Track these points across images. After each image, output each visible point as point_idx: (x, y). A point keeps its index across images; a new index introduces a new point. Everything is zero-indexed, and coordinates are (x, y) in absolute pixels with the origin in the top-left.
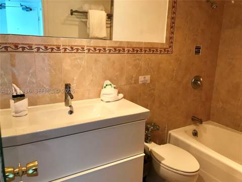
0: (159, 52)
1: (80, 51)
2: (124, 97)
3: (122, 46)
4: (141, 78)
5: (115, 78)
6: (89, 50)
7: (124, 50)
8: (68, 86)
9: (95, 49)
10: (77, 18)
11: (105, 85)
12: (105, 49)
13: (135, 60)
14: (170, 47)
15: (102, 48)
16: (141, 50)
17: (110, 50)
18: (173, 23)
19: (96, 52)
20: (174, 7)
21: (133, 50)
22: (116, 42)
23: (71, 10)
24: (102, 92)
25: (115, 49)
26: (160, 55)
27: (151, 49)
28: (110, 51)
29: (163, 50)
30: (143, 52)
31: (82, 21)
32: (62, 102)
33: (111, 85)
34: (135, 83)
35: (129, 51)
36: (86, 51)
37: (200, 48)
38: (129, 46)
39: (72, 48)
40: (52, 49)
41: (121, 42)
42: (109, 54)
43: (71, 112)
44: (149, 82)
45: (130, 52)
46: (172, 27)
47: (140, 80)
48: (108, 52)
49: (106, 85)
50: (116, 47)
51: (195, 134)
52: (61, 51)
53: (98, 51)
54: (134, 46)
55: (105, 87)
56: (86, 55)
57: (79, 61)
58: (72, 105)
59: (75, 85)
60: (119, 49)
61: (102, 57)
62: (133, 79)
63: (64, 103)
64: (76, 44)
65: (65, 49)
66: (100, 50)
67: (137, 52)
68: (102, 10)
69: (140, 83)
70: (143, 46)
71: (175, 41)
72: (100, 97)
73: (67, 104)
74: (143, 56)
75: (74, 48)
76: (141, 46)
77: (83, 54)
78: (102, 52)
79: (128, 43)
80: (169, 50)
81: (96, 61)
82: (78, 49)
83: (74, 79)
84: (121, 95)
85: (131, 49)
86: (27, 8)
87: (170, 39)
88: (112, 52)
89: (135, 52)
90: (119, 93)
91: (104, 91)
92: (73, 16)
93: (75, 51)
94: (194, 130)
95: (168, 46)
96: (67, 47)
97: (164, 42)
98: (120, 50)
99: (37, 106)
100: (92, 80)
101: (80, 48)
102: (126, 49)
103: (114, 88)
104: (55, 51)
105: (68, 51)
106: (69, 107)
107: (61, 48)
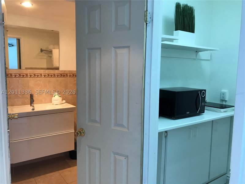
2: (66, 102)
3: (66, 73)
6: (45, 76)
8: (32, 96)
9: (48, 75)
10: (45, 54)
12: (54, 75)
13: (74, 81)
17: (58, 75)
19: (49, 77)
22: (62, 71)
23: (41, 49)
25: (61, 75)
28: (58, 76)
31: (49, 56)
32: (29, 105)
33: (58, 95)
35: (70, 75)
36: (43, 76)
38: (70, 73)
39: (35, 75)
40: (23, 76)
41: (65, 71)
42: (57, 78)
48: (56, 76)
50: (62, 74)
52: (29, 77)
53: (50, 76)
54: (74, 73)
55: (54, 96)
56: (43, 79)
57: (39, 81)
58: (34, 106)
61: (53, 79)
63: (30, 105)
64: (37, 73)
65: (31, 76)
66: (51, 76)
72: (51, 102)
75: (36, 75)
77: (42, 78)
79: (69, 71)
81: (49, 81)
82: (38, 76)
84: (64, 101)
85: (72, 75)
86: (10, 44)
88: (59, 76)
89: (75, 76)
90: (63, 100)
91: (53, 98)
92: (43, 53)
93: (37, 76)
96: (32, 75)
98: (64, 76)
99: (15, 107)
101: (39, 75)
102: (68, 75)
103: (60, 96)
104: (25, 77)
105: (32, 76)
106: (32, 107)
107: (28, 75)
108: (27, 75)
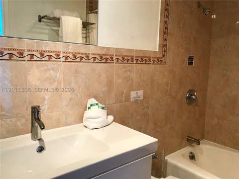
0: (152, 62)
1: (53, 59)
2: (115, 120)
3: (110, 53)
4: (133, 94)
5: (102, 95)
6: (67, 57)
7: (112, 58)
8: (35, 112)
9: (75, 56)
10: (47, 25)
11: (89, 105)
12: (88, 57)
13: (126, 71)
14: (164, 56)
15: (84, 56)
16: (132, 59)
17: (95, 58)
18: (166, 28)
20: (166, 10)
21: (123, 59)
22: (103, 48)
23: (39, 16)
24: (85, 115)
25: (101, 58)
26: (153, 66)
27: (143, 58)
28: (94, 60)
29: (156, 60)
30: (135, 62)
32: (27, 133)
33: (97, 104)
34: (126, 101)
35: (118, 59)
36: (63, 59)
37: (193, 59)
38: (118, 54)
39: (42, 55)
40: (11, 55)
41: (108, 49)
42: (94, 64)
43: (41, 149)
44: (142, 98)
45: (120, 61)
46: (165, 32)
47: (131, 96)
48: (92, 60)
49: (91, 105)
50: (103, 55)
51: (192, 157)
52: (26, 59)
53: (78, 60)
54: (125, 54)
55: (89, 108)
56: (62, 65)
57: (52, 72)
58: (43, 138)
59: (46, 107)
60: (105, 58)
61: (84, 67)
62: (124, 95)
63: (30, 135)
64: (47, 49)
65: (32, 56)
66: (81, 58)
67: (128, 61)
68: (77, 17)
69: (132, 100)
70: (134, 54)
71: (168, 50)
72: (82, 122)
73: (35, 136)
74: (135, 67)
75: (46, 54)
76: (132, 54)
77: (59, 63)
78: (84, 60)
79: (117, 49)
80: (163, 59)
81: (76, 72)
82: (50, 56)
83: (44, 99)
84: (111, 118)
87: (163, 46)
88: (97, 61)
89: (126, 61)
91: (88, 113)
92: (42, 23)
93: (47, 58)
94: (191, 153)
95: (161, 56)
96: (35, 53)
97: (158, 50)
98: (107, 59)
100: (71, 99)
101: (53, 54)
102: (114, 58)
103: (103, 108)
104: (15, 58)
105: (35, 58)
106: (38, 141)
107: (26, 53)
108: (21, 54)
